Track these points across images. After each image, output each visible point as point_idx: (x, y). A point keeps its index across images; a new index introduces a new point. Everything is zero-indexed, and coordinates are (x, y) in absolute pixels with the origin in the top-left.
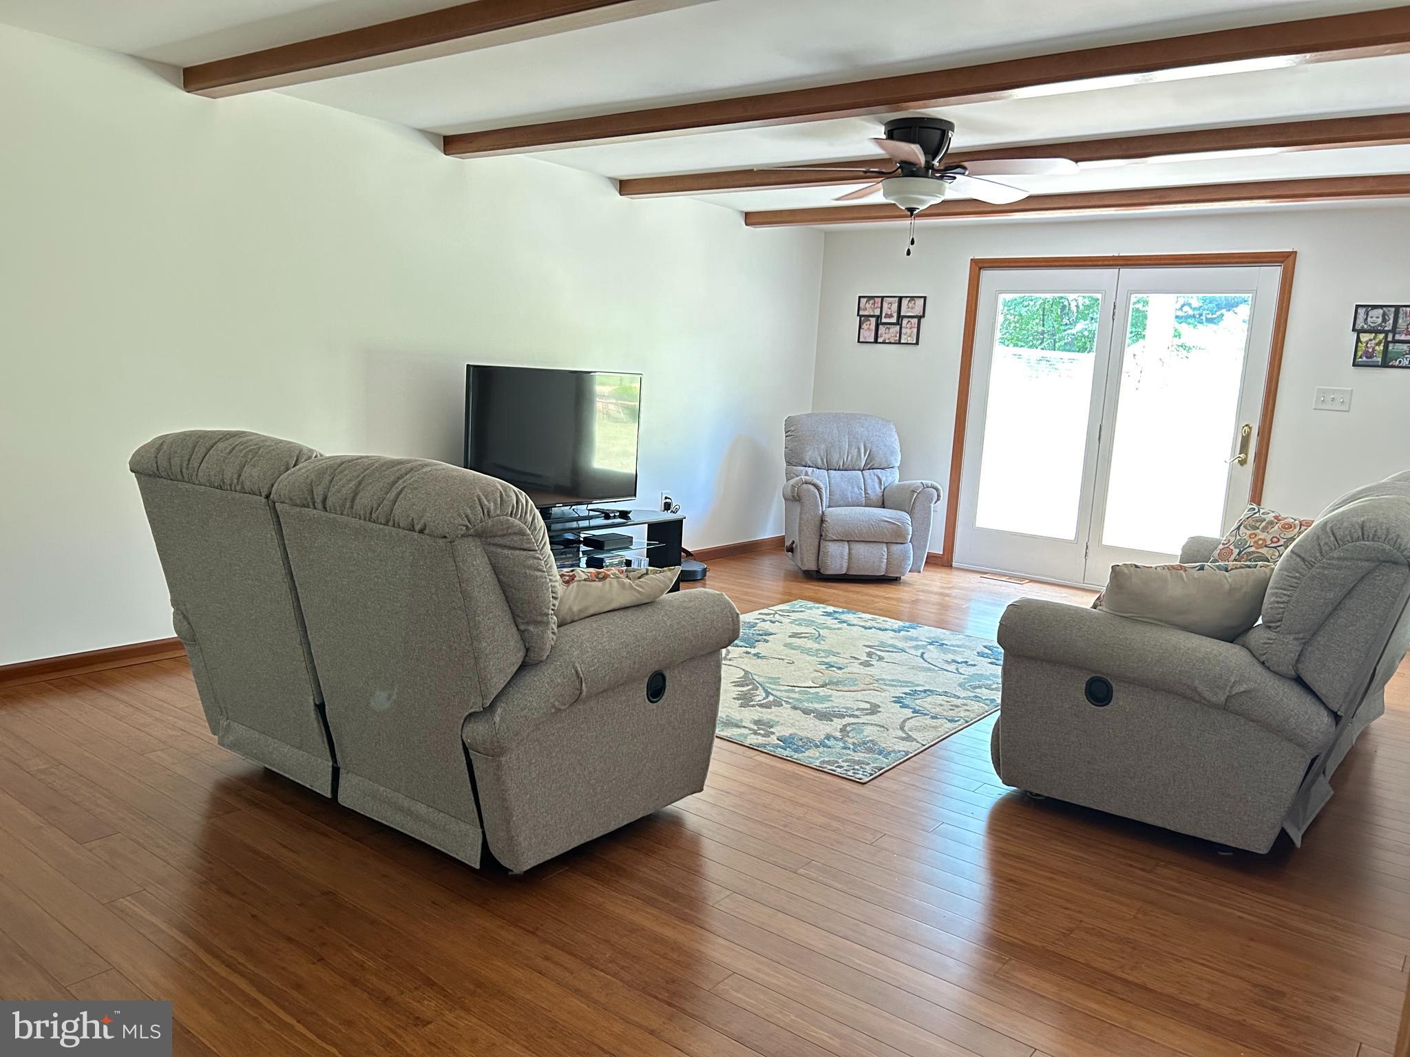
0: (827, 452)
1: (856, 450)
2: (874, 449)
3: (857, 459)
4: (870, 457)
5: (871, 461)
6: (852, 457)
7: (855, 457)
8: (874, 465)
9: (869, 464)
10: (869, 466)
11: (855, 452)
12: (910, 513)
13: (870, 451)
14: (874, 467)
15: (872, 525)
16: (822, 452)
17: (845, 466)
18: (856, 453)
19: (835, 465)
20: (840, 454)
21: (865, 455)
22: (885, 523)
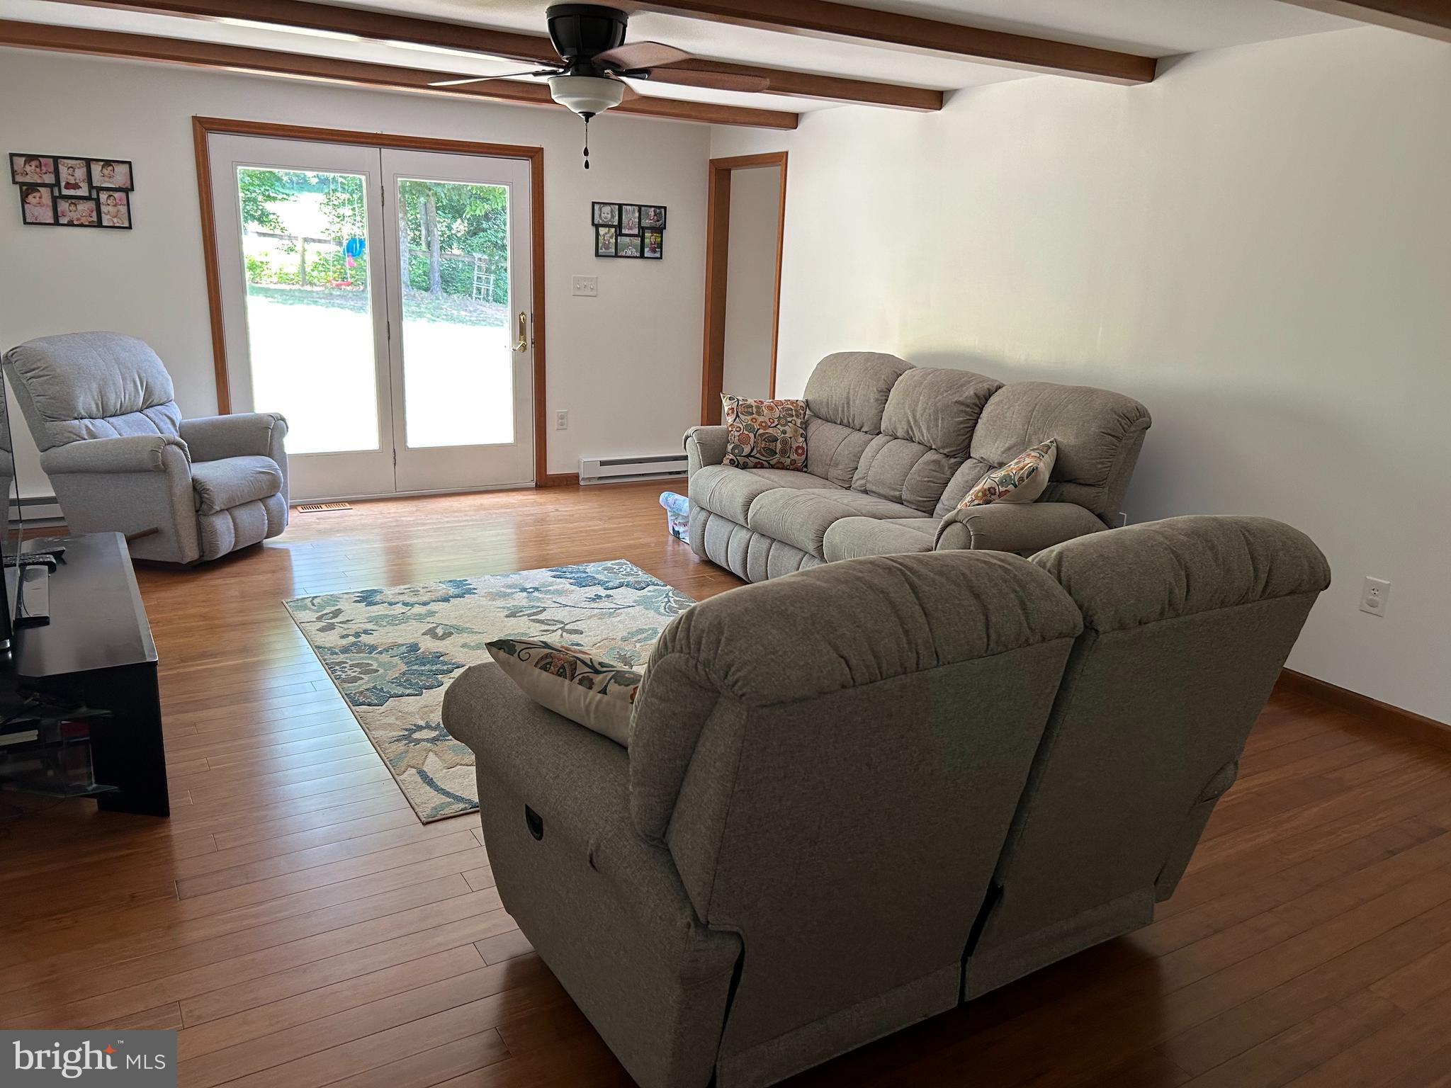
0: (102, 395)
1: (132, 385)
2: (150, 380)
3: (135, 396)
4: (149, 392)
5: (150, 397)
6: (130, 395)
7: (133, 394)
8: (153, 401)
9: (148, 400)
10: (148, 404)
11: (130, 386)
12: (270, 456)
13: (147, 382)
14: (153, 403)
15: (251, 481)
16: (95, 394)
17: (123, 409)
18: (133, 389)
19: (112, 409)
20: (116, 393)
21: (142, 390)
22: (261, 475)
